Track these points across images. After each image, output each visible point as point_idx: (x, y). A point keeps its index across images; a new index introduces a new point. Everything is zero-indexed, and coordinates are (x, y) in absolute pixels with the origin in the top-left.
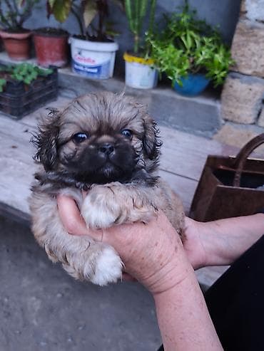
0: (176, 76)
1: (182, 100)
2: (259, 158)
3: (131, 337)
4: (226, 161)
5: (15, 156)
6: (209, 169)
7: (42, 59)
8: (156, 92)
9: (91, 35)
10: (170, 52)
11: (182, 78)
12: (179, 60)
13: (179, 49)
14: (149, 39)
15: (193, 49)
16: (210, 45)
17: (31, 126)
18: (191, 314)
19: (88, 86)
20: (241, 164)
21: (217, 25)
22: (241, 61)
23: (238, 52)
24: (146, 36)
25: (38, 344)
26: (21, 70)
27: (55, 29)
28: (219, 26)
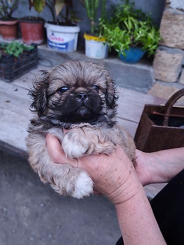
0: (121, 50)
1: (125, 66)
2: (180, 105)
3: (93, 233)
4: (158, 108)
5: (8, 108)
6: (146, 114)
7: (26, 39)
8: (107, 61)
9: (61, 21)
10: (117, 32)
11: (126, 50)
12: (123, 38)
13: (123, 30)
14: (101, 23)
15: (133, 30)
16: (145, 27)
17: (19, 87)
18: (142, 218)
19: (59, 57)
20: (168, 110)
21: (149, 12)
22: (167, 38)
23: (164, 31)
24: (100, 22)
25: (28, 239)
26: (11, 47)
27: (35, 17)
28: (150, 13)
